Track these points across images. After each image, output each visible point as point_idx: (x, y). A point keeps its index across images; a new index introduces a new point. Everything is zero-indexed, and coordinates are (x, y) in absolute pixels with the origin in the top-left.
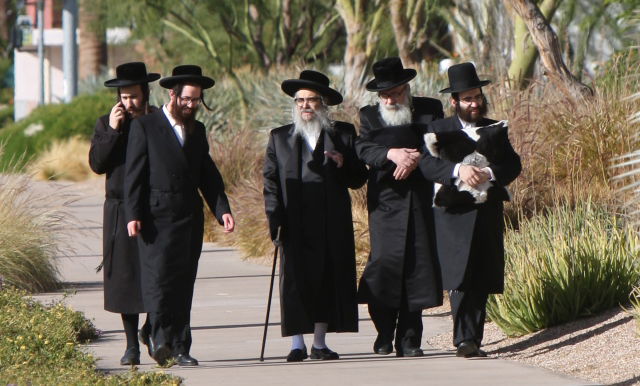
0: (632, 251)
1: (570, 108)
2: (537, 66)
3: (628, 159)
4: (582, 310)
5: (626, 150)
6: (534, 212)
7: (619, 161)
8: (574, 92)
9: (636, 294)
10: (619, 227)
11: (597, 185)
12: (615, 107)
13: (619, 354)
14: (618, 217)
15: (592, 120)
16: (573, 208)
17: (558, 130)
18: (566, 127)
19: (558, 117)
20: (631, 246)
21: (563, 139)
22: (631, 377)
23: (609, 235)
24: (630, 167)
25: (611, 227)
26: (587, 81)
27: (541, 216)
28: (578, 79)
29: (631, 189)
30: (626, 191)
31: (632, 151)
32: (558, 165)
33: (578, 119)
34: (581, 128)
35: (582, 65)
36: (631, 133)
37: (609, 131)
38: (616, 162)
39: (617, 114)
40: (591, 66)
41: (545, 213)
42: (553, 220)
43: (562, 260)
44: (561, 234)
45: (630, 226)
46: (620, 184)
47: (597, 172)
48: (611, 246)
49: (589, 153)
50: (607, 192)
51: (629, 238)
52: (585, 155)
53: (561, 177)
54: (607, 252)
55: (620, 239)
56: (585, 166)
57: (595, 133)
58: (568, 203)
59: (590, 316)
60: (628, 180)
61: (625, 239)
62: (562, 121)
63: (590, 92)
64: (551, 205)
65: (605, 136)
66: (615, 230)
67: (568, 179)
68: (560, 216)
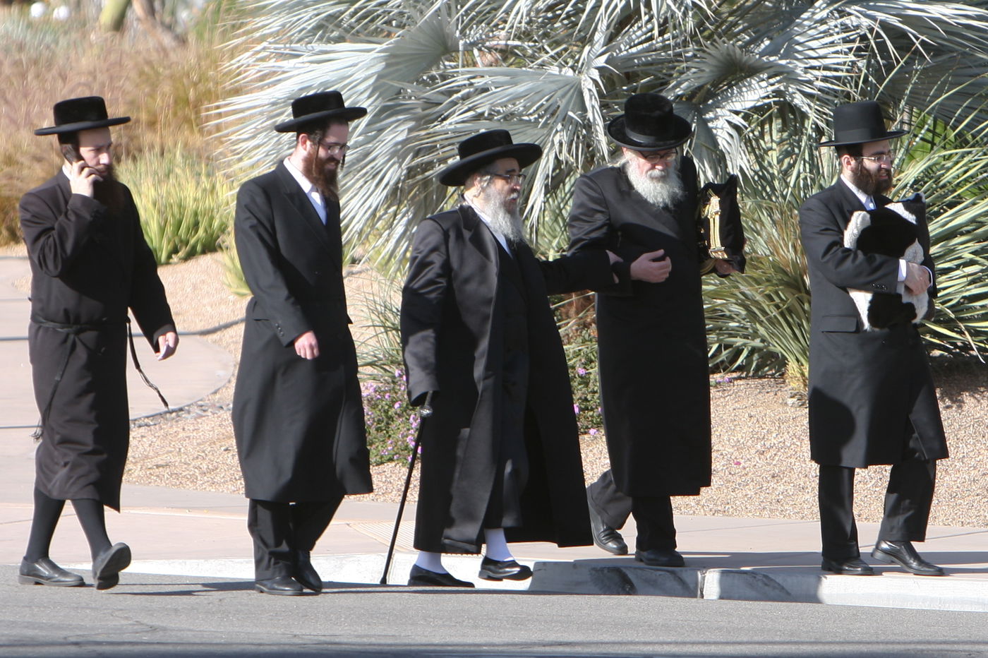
0: (220, 198)
1: (162, 55)
2: (129, 14)
3: (218, 107)
4: (169, 257)
5: (217, 99)
6: (123, 157)
7: (209, 109)
8: (167, 40)
9: (223, 242)
10: (208, 175)
11: (187, 133)
12: (208, 55)
13: (206, 301)
14: (207, 165)
15: (183, 68)
16: (162, 154)
17: (149, 78)
18: (157, 74)
19: (149, 63)
20: (220, 194)
21: (154, 87)
22: (217, 325)
23: (198, 183)
24: (220, 115)
25: (200, 175)
26: (179, 30)
27: (130, 161)
28: (169, 28)
29: (220, 137)
30: (216, 138)
31: (224, 100)
32: (149, 112)
33: (170, 67)
34: (172, 77)
35: (173, 13)
36: (222, 83)
37: (200, 81)
38: (208, 109)
39: (208, 61)
40: (183, 15)
41: (134, 159)
42: (142, 166)
43: (150, 206)
44: (150, 180)
45: (219, 174)
46: (210, 133)
47: (187, 120)
48: (199, 194)
49: (181, 101)
50: (197, 140)
51: (218, 186)
52: (176, 102)
53: (152, 124)
54: (195, 200)
55: (208, 187)
56: (175, 114)
57: (185, 80)
58: (157, 149)
59: (176, 264)
60: (218, 128)
61: (213, 187)
62: (153, 68)
63: (182, 41)
64: (140, 150)
65: (195, 84)
66: (203, 178)
67: (159, 127)
68: (150, 162)
